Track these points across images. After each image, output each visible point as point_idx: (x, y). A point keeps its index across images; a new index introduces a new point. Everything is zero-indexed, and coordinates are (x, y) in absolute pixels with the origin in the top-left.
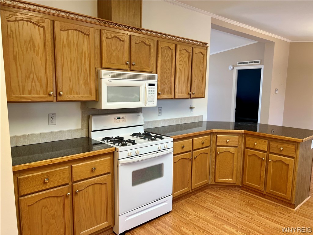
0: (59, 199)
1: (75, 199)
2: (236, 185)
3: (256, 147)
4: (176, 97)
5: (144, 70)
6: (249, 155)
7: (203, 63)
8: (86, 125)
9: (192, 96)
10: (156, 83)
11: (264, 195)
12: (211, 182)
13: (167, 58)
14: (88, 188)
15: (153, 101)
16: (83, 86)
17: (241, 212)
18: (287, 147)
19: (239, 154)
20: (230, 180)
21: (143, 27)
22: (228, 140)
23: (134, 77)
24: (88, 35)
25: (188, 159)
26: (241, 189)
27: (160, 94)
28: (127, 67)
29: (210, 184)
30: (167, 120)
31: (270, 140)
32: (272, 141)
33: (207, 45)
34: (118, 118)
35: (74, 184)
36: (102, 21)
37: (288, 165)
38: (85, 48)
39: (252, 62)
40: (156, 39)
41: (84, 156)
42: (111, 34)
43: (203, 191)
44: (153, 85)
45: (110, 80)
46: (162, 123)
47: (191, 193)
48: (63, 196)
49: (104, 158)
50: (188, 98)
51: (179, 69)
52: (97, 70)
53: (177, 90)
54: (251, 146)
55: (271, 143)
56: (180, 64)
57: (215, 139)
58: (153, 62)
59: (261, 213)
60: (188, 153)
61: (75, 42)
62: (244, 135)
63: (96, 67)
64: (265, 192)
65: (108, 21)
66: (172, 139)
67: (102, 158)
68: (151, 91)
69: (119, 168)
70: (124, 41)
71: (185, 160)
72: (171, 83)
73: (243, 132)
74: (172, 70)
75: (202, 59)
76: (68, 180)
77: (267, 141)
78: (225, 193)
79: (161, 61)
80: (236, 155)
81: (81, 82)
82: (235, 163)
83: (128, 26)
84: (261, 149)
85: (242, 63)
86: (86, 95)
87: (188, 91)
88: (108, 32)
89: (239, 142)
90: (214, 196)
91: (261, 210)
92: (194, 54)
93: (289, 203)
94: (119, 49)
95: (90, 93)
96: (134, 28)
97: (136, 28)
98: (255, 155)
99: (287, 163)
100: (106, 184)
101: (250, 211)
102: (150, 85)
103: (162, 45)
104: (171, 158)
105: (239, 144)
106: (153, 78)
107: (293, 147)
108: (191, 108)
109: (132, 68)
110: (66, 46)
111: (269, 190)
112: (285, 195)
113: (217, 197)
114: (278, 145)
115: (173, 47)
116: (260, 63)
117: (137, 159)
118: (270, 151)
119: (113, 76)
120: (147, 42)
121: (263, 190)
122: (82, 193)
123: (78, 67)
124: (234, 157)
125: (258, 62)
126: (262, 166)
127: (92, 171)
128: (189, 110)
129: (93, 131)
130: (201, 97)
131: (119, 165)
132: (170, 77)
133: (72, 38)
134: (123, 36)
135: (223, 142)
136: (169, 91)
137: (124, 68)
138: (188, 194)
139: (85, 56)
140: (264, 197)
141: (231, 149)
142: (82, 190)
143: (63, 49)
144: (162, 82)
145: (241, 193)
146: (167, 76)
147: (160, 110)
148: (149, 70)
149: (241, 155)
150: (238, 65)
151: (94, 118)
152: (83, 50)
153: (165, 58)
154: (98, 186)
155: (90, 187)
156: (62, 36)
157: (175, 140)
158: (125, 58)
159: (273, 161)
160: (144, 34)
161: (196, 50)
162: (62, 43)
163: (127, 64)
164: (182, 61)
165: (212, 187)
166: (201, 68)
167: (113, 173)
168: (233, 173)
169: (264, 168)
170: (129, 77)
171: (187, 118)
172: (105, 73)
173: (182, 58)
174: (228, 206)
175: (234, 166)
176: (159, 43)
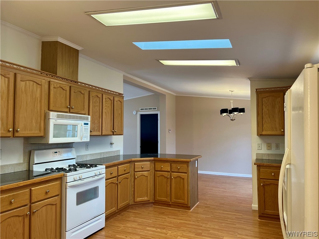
0: (21, 218)
1: (33, 218)
2: (150, 202)
3: (163, 169)
4: (103, 134)
5: (80, 112)
6: (158, 176)
7: (121, 108)
8: (27, 159)
9: (115, 133)
10: (89, 123)
11: (170, 205)
12: (131, 203)
13: (96, 104)
14: (42, 208)
15: (87, 137)
16: (35, 124)
17: (157, 218)
18: (182, 166)
19: (151, 176)
20: (146, 198)
21: (79, 80)
22: (143, 166)
23: (74, 118)
24: (41, 85)
25: (115, 183)
26: (154, 205)
27: (92, 131)
28: (68, 110)
29: (130, 204)
30: (93, 154)
31: (171, 162)
32: (172, 163)
33: (123, 95)
34: (55, 153)
35: (32, 205)
36: (51, 75)
37: (184, 179)
38: (38, 95)
39: (151, 109)
40: (89, 90)
41: (41, 180)
42: (57, 85)
43: (125, 211)
44: (87, 124)
45: (56, 120)
46: (89, 157)
47: (117, 213)
48: (23, 216)
49: (55, 182)
50: (111, 135)
51: (105, 112)
52: (45, 112)
53: (103, 129)
54: (159, 169)
55: (172, 165)
56: (105, 109)
57: (133, 167)
58: (86, 106)
59: (170, 217)
60: (115, 178)
61: (31, 90)
62: (153, 162)
63: (45, 109)
64: (171, 202)
65: (55, 75)
66: (104, 166)
67: (53, 183)
68: (85, 129)
69: (68, 190)
70: (66, 90)
71: (112, 184)
72: (99, 123)
73: (153, 159)
74: (100, 113)
75: (120, 105)
76: (28, 202)
77: (169, 164)
78: (143, 210)
79: (92, 106)
80: (149, 177)
81: (33, 121)
82: (149, 184)
83: (68, 80)
84: (166, 170)
85: (143, 109)
86: (36, 132)
87: (111, 129)
88: (55, 83)
89: (150, 167)
90: (135, 213)
91: (170, 215)
92: (115, 102)
93: (186, 207)
94: (62, 96)
95: (40, 130)
96: (73, 81)
97: (74, 81)
98: (162, 175)
99: (183, 177)
100: (56, 204)
101: (163, 217)
102: (85, 124)
103: (93, 94)
104: (104, 181)
105: (151, 168)
106: (87, 119)
107: (185, 166)
108: (111, 144)
109: (71, 111)
110: (24, 93)
111: (174, 200)
112: (184, 201)
113: (137, 213)
114: (176, 166)
115: (100, 96)
116: (157, 109)
117: (80, 182)
118: (172, 171)
119: (58, 117)
120: (82, 92)
121: (169, 201)
122: (38, 213)
123: (32, 110)
124: (147, 179)
125: (155, 109)
126: (168, 183)
127: (46, 193)
128: (110, 145)
129: (36, 164)
130: (121, 134)
131: (68, 187)
132: (98, 118)
133: (29, 87)
134: (65, 86)
135: (139, 168)
136: (98, 129)
137: (66, 111)
138: (115, 214)
139: (37, 100)
140: (170, 207)
141: (145, 173)
142: (38, 210)
143: (21, 94)
144: (93, 122)
145: (154, 207)
146: (96, 118)
147: (87, 146)
148: (83, 113)
149: (152, 177)
150: (140, 110)
151: (36, 152)
152: (36, 96)
153: (95, 104)
154: (50, 206)
155: (43, 208)
156: (21, 85)
157: (106, 168)
158: (66, 103)
159: (174, 178)
160: (80, 85)
161: (116, 99)
162: (21, 91)
163: (68, 107)
164: (107, 107)
165: (132, 207)
166: (120, 112)
167: (61, 196)
168: (147, 193)
169: (169, 185)
170: (70, 118)
171: (108, 152)
172: (53, 115)
173: (106, 104)
174: (147, 217)
175: (148, 186)
176: (91, 93)
